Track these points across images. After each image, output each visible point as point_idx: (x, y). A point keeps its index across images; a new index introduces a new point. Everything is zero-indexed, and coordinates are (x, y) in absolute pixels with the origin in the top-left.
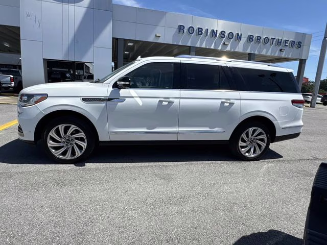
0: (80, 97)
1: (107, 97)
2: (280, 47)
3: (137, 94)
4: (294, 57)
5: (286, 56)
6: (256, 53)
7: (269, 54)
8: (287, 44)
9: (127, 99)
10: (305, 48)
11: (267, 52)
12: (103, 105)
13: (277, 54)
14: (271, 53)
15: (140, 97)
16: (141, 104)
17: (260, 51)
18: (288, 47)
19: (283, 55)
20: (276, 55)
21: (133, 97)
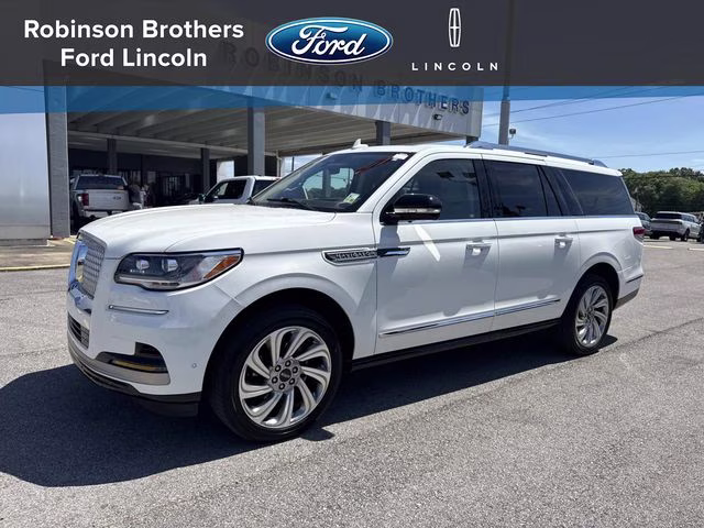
0: (322, 250)
1: (375, 246)
2: (434, 111)
3: (430, 235)
4: (458, 132)
5: (445, 130)
6: (392, 120)
7: (415, 124)
8: (445, 105)
9: (413, 248)
10: (474, 113)
11: (412, 119)
12: (369, 266)
13: (429, 125)
14: (420, 123)
15: (435, 242)
16: (437, 256)
17: (399, 116)
18: (446, 111)
19: (440, 128)
20: (428, 127)
21: (421, 243)
